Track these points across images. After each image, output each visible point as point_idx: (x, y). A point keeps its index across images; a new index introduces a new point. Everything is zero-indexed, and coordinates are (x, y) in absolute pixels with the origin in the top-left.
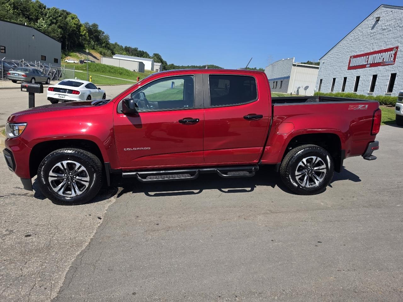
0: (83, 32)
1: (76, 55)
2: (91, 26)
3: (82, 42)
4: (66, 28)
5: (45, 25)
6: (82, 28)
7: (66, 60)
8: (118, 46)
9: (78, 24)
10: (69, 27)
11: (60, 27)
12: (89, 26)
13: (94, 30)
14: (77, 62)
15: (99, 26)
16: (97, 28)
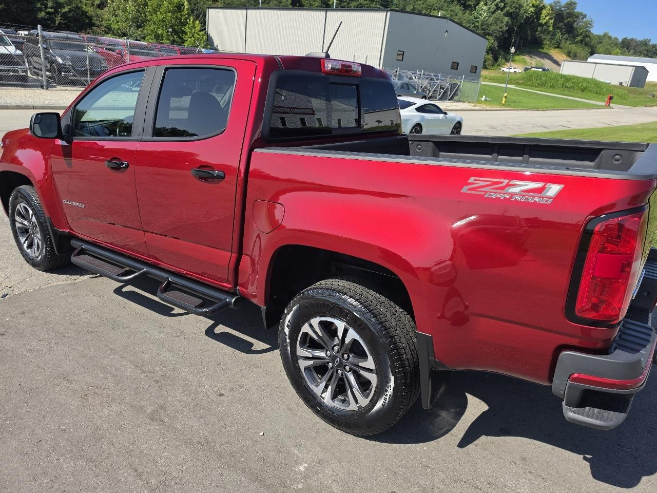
0: (545, 19)
1: (523, 59)
2: (563, 7)
3: (540, 37)
4: (518, 14)
5: (486, 13)
6: (544, 12)
7: (503, 69)
8: (610, 38)
9: (539, 5)
10: (522, 12)
11: (508, 14)
12: (560, 6)
13: (567, 13)
14: (520, 71)
15: (578, 5)
16: (575, 8)
